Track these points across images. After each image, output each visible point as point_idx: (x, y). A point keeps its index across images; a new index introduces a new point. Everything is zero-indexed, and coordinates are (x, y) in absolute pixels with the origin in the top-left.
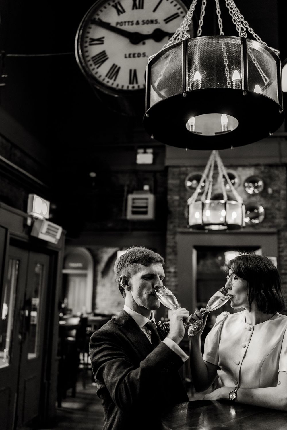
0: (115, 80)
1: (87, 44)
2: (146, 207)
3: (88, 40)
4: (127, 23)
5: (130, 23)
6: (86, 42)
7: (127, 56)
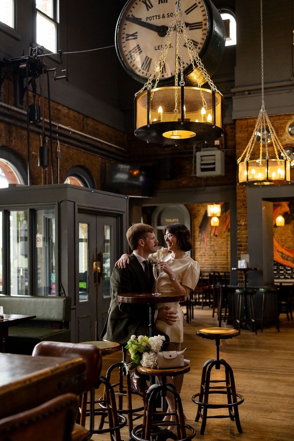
0: (148, 71)
1: (124, 40)
2: (214, 164)
3: (125, 36)
4: (155, 17)
5: (157, 17)
6: (123, 38)
7: (157, 48)
